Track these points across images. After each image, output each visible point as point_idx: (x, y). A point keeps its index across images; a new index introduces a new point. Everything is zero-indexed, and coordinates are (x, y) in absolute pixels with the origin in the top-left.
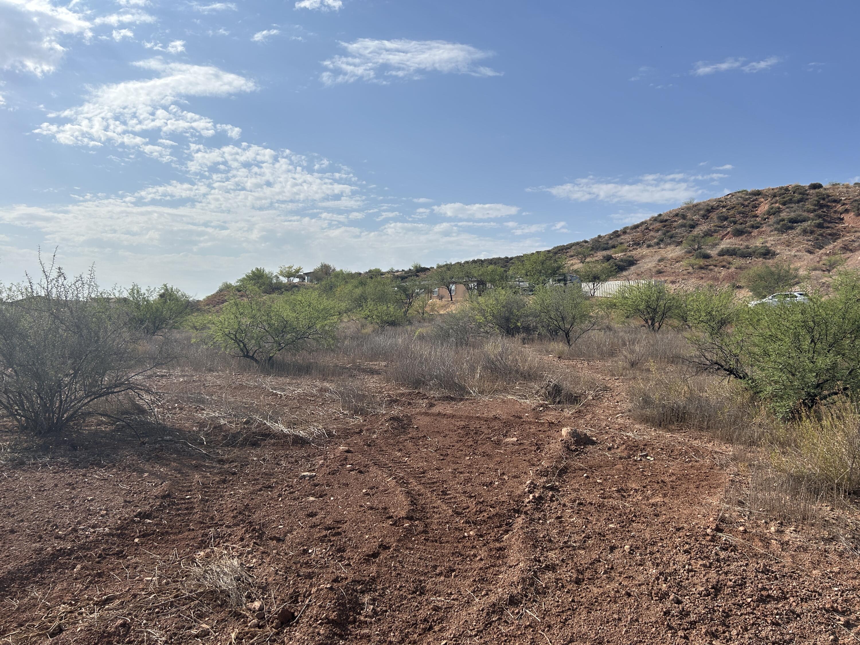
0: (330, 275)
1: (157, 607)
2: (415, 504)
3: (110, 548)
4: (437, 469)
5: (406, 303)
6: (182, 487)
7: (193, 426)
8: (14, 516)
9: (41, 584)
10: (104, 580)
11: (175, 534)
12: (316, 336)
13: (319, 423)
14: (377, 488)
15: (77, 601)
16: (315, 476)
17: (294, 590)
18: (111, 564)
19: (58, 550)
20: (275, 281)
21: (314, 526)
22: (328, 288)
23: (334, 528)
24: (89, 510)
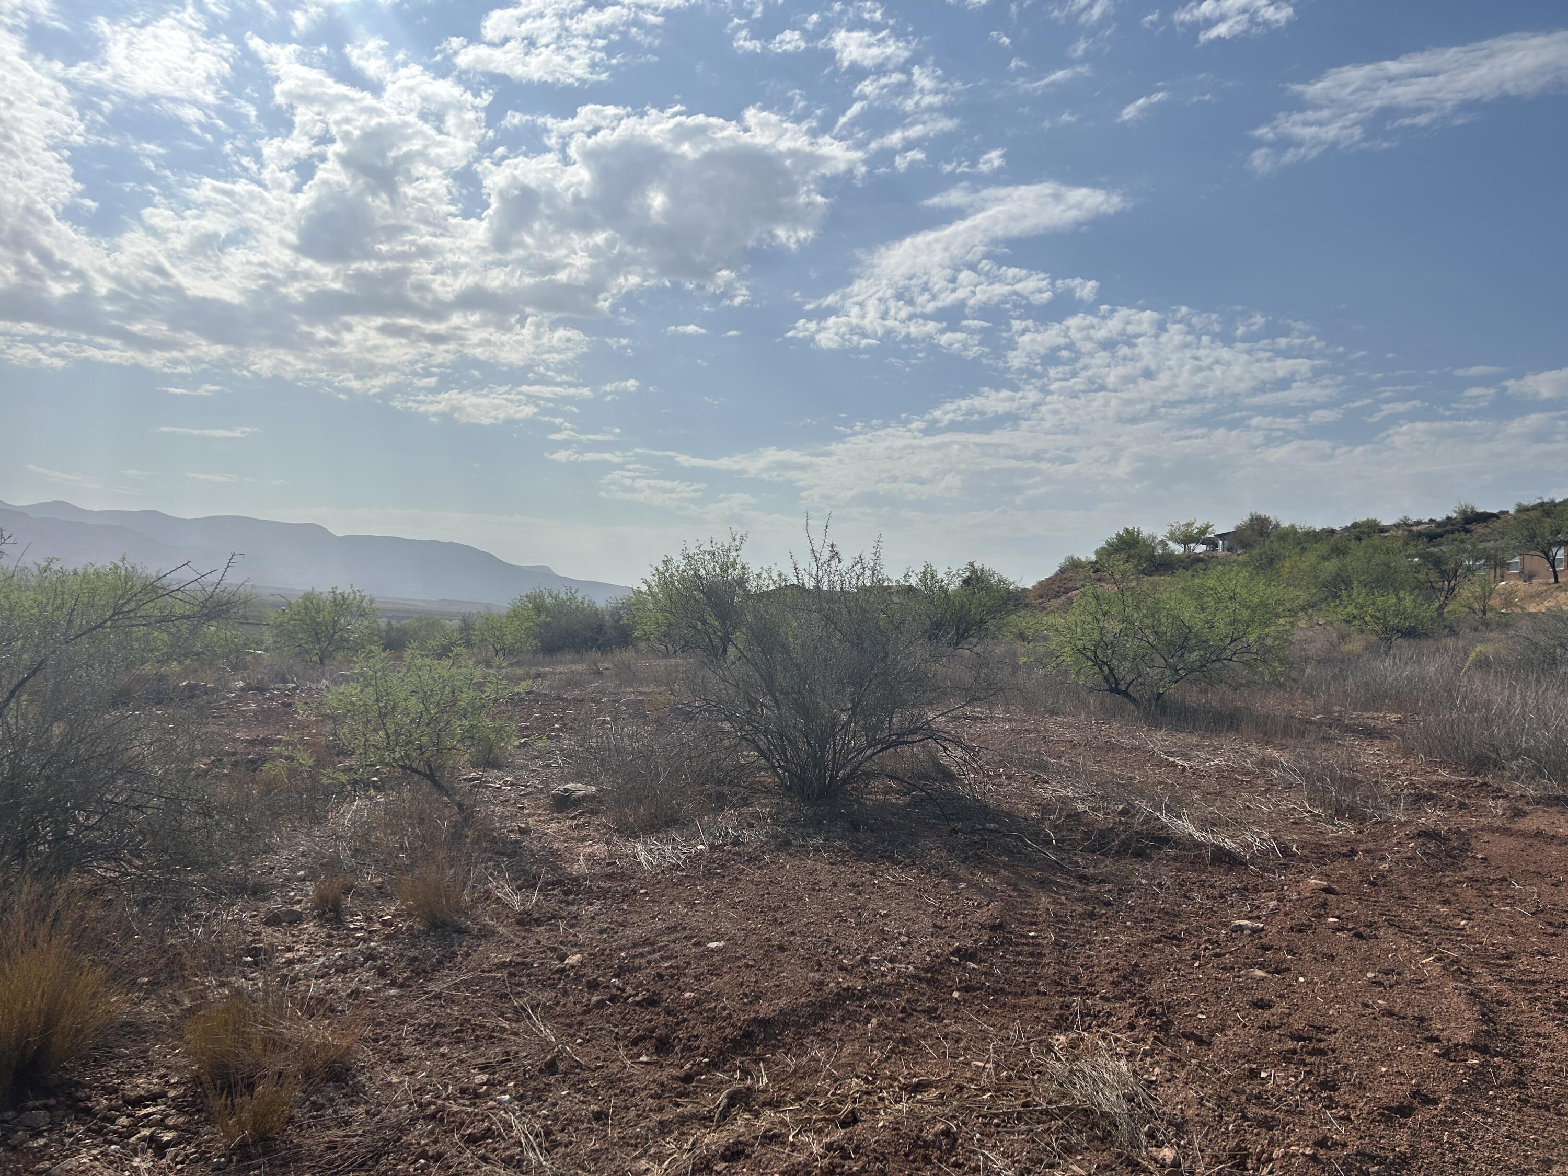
0: (1268, 536)
1: (997, 1116)
2: (1491, 1020)
3: (918, 1000)
4: (1539, 953)
5: (1441, 590)
6: (1021, 914)
7: (1031, 810)
8: (782, 924)
9: (824, 1038)
10: (912, 1051)
11: (1015, 995)
12: (1246, 657)
13: (1263, 827)
14: (1399, 974)
15: (875, 1077)
16: (1263, 929)
17: (1238, 1144)
18: (921, 1026)
19: (844, 989)
20: (1160, 551)
21: (1269, 1028)
22: (1264, 561)
23: (1310, 1039)
24: (883, 931)
